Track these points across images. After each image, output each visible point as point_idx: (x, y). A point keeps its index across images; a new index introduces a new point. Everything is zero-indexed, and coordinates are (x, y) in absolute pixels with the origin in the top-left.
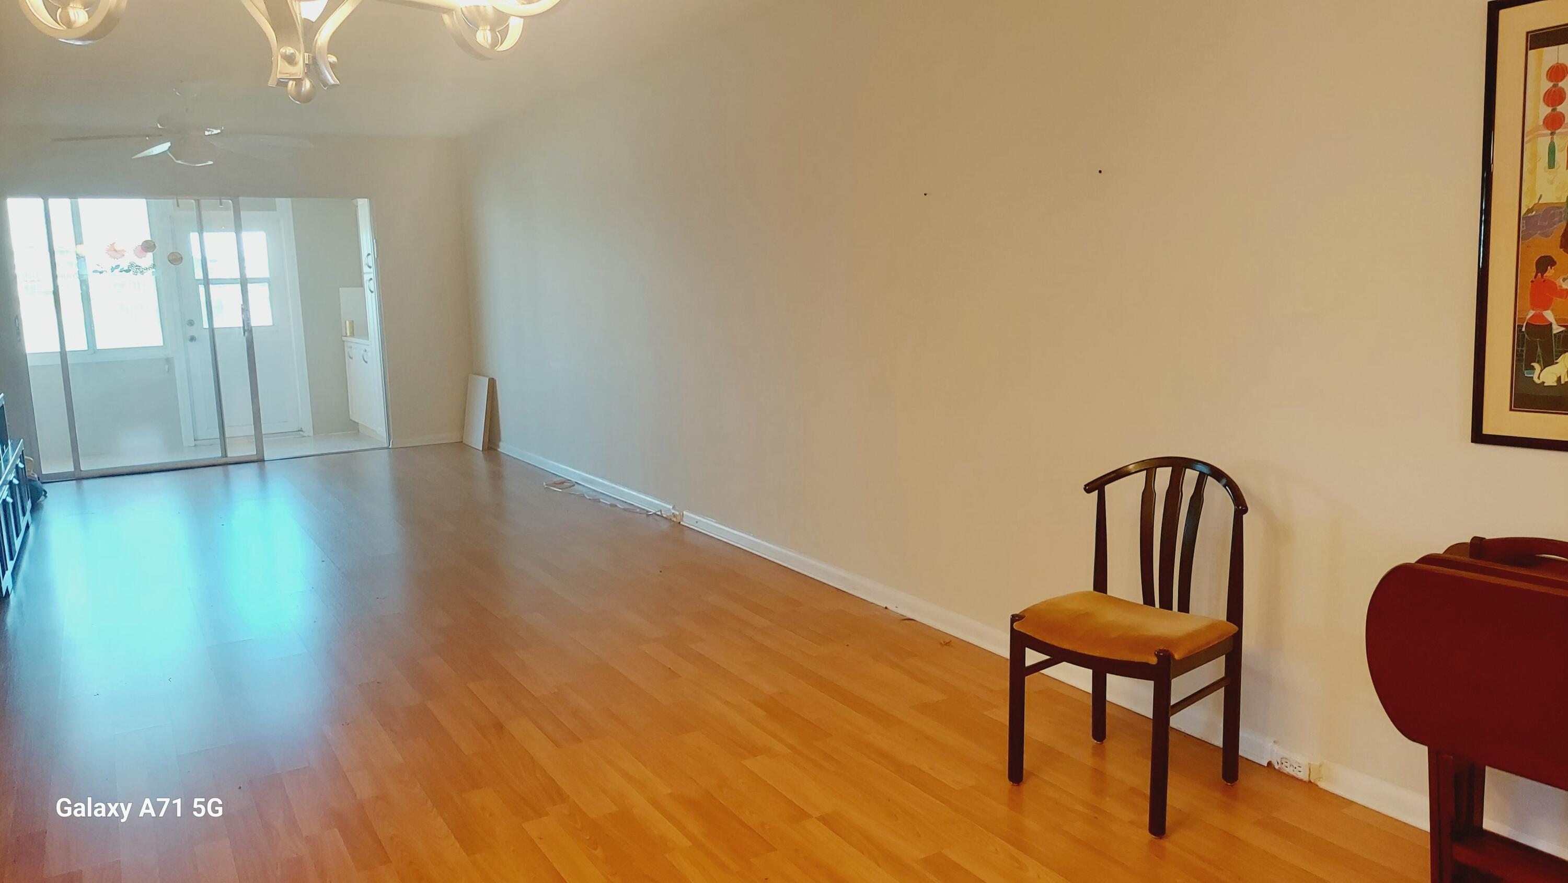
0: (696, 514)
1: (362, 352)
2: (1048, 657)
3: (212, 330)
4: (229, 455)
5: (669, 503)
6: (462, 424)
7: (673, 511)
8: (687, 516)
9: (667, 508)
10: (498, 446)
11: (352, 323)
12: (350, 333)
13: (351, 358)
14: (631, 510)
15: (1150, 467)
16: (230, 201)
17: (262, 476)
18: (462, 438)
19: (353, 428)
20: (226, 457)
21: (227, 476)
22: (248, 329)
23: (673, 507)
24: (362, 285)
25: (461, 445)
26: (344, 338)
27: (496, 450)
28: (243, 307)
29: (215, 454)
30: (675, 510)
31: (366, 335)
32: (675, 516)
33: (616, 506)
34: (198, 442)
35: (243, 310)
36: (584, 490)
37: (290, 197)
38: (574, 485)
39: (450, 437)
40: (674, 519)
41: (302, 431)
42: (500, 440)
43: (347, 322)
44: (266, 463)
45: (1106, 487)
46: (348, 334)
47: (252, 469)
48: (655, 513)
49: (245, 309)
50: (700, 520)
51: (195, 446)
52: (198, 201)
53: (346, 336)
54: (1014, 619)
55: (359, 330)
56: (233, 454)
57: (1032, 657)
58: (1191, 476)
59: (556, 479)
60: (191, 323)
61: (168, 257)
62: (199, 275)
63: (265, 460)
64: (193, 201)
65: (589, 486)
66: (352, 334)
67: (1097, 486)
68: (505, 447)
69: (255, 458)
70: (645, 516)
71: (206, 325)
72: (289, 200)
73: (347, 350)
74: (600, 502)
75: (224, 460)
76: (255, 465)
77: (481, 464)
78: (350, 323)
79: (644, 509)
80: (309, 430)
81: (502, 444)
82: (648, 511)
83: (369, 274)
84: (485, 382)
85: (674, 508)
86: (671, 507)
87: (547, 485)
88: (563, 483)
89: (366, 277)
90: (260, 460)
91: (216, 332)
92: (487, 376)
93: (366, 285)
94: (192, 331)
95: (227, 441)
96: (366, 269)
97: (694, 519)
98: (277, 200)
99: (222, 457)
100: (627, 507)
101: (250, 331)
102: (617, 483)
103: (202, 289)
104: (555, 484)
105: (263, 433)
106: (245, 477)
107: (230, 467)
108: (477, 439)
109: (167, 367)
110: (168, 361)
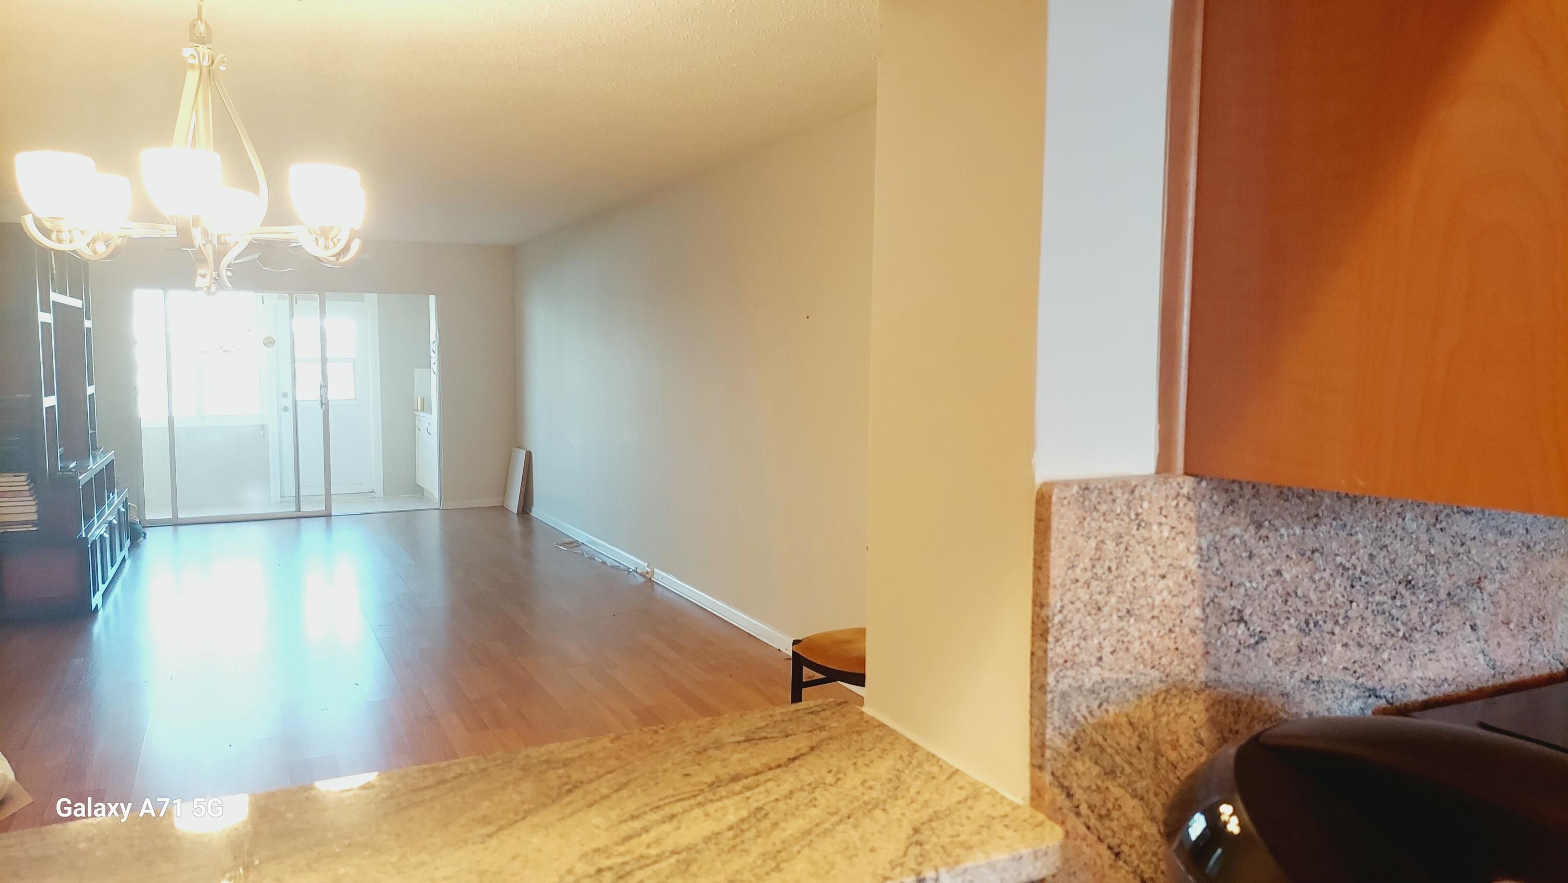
0: (663, 571)
1: (427, 425)
2: (824, 677)
3: (295, 403)
4: (302, 510)
5: (646, 562)
6: (504, 491)
7: (647, 568)
8: (657, 573)
9: (643, 566)
10: (530, 511)
11: (423, 399)
12: (421, 408)
13: (419, 429)
16: (318, 296)
17: (329, 528)
18: (504, 502)
19: (419, 491)
20: (300, 511)
21: (299, 530)
22: (325, 404)
23: (648, 566)
24: (430, 367)
25: (502, 509)
26: (416, 413)
27: (528, 514)
28: (322, 384)
29: (292, 509)
30: (649, 568)
31: (430, 411)
32: (648, 573)
33: (606, 563)
34: (283, 499)
35: (321, 387)
36: (587, 549)
37: (377, 293)
38: (580, 545)
39: (494, 501)
40: (647, 576)
41: (373, 492)
43: (419, 399)
44: (332, 518)
46: (419, 409)
47: (320, 523)
48: (634, 571)
49: (324, 386)
50: (665, 577)
51: (281, 502)
52: (291, 295)
53: (417, 411)
54: (796, 643)
55: (425, 406)
56: (305, 509)
59: (567, 540)
61: (264, 340)
63: (332, 514)
64: (287, 295)
65: (592, 546)
66: (423, 410)
68: (535, 512)
69: (324, 514)
70: (627, 572)
72: (376, 295)
73: (417, 422)
74: (594, 559)
75: (298, 514)
76: (324, 519)
77: (515, 525)
78: (421, 400)
79: (626, 566)
80: (380, 492)
81: (534, 509)
82: (629, 568)
83: (434, 358)
84: (523, 454)
86: (646, 565)
87: (556, 544)
88: (574, 544)
89: (432, 361)
90: (328, 516)
91: (298, 403)
92: (523, 449)
93: (432, 366)
94: (285, 402)
95: (301, 498)
96: (432, 353)
97: (661, 575)
98: (364, 295)
99: (295, 511)
100: (618, 564)
101: (327, 404)
104: (564, 544)
105: (332, 493)
106: (312, 532)
107: (303, 520)
108: (514, 505)
109: (262, 432)
110: (262, 427)
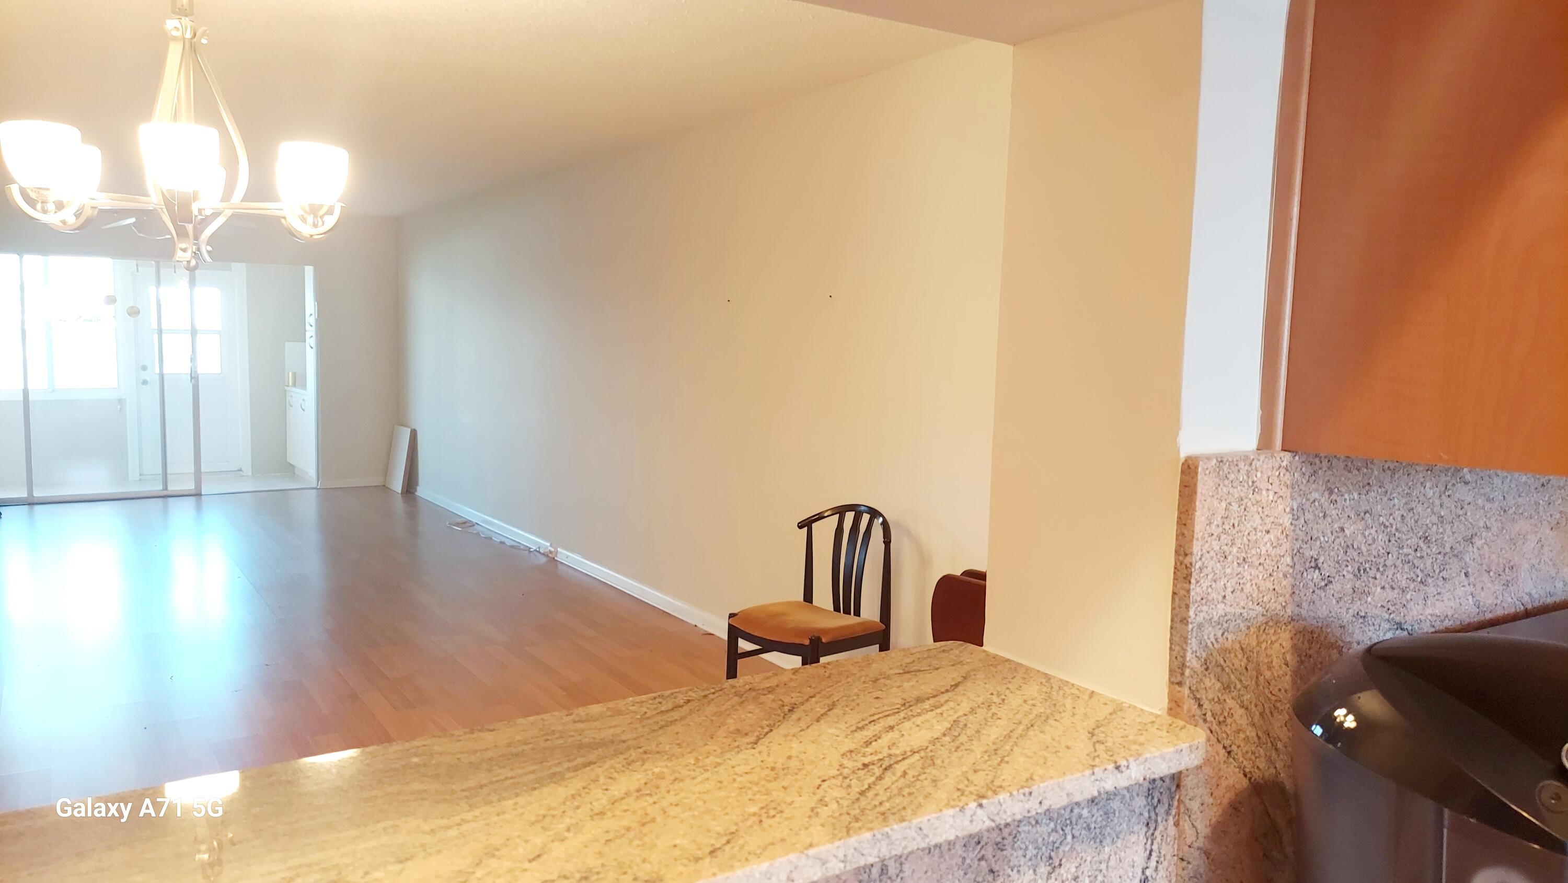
0: (567, 550)
1: (301, 401)
2: (758, 647)
3: (162, 376)
4: (169, 489)
5: (547, 541)
6: (386, 470)
7: (550, 548)
8: (561, 552)
9: (545, 545)
10: (416, 490)
11: (294, 374)
12: (292, 384)
13: (291, 406)
14: (516, 547)
15: (841, 511)
17: (199, 508)
18: (385, 481)
19: (289, 470)
20: (166, 490)
21: (165, 510)
22: (194, 378)
24: (305, 341)
25: (384, 488)
26: (286, 388)
27: (414, 493)
28: (191, 355)
29: (158, 487)
30: (552, 548)
31: (304, 386)
32: (551, 552)
33: (503, 543)
34: (142, 477)
35: (192, 359)
36: (482, 529)
37: (245, 262)
38: (474, 525)
39: (376, 481)
40: (550, 555)
41: (241, 470)
42: (417, 484)
43: (290, 374)
44: (203, 497)
45: (813, 525)
46: (290, 384)
47: (190, 502)
48: (535, 550)
49: (194, 359)
50: (569, 556)
51: (140, 480)
52: (158, 263)
53: (288, 386)
54: (732, 616)
55: (299, 381)
56: (173, 488)
57: (744, 645)
58: (866, 518)
59: (459, 520)
60: (144, 368)
61: (128, 310)
62: (155, 325)
63: (203, 493)
64: (153, 262)
65: (486, 526)
66: (294, 385)
67: (807, 524)
68: (423, 491)
69: (193, 492)
70: (527, 552)
71: (157, 371)
72: (243, 264)
73: (288, 398)
74: (491, 539)
75: (165, 493)
76: (194, 498)
77: (399, 505)
78: (292, 375)
79: (527, 546)
80: (248, 471)
81: (419, 488)
82: (530, 548)
83: (311, 331)
84: (406, 434)
85: (551, 545)
86: (549, 544)
87: (447, 523)
88: (467, 524)
89: (308, 335)
90: (198, 494)
91: (165, 377)
92: (407, 426)
93: (308, 340)
94: (145, 375)
95: (169, 477)
96: (308, 327)
97: (565, 554)
98: (233, 264)
99: (163, 490)
101: (197, 378)
102: (508, 524)
103: (156, 336)
104: (457, 524)
105: (202, 471)
106: (182, 511)
107: (171, 500)
108: (397, 485)
109: (119, 407)
110: (120, 401)
